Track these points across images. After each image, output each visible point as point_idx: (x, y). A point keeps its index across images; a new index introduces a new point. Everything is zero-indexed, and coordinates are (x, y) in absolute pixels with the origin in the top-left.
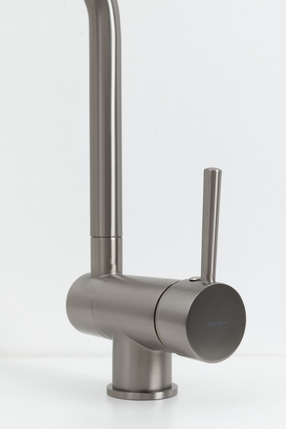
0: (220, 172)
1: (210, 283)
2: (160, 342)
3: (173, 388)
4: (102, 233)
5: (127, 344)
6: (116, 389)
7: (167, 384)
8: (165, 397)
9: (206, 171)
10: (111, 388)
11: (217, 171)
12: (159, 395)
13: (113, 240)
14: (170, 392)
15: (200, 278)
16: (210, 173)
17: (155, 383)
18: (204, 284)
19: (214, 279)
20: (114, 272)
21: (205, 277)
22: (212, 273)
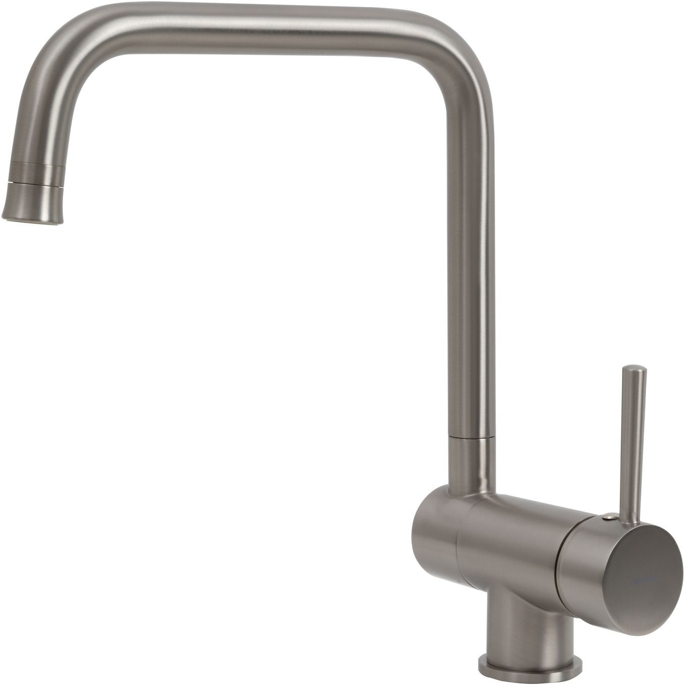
0: (645, 372)
1: (632, 525)
2: (562, 605)
3: (575, 666)
4: (465, 432)
5: (508, 601)
6: (491, 665)
7: (567, 660)
8: (565, 678)
9: (625, 370)
10: (485, 664)
11: (640, 371)
12: (556, 675)
13: (483, 442)
14: (572, 671)
15: (618, 516)
16: (631, 374)
17: (549, 659)
18: (625, 526)
19: (638, 519)
20: (483, 491)
21: (625, 517)
22: (635, 510)
